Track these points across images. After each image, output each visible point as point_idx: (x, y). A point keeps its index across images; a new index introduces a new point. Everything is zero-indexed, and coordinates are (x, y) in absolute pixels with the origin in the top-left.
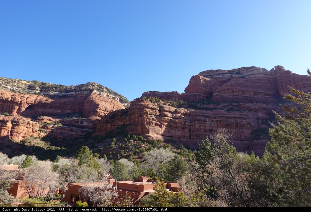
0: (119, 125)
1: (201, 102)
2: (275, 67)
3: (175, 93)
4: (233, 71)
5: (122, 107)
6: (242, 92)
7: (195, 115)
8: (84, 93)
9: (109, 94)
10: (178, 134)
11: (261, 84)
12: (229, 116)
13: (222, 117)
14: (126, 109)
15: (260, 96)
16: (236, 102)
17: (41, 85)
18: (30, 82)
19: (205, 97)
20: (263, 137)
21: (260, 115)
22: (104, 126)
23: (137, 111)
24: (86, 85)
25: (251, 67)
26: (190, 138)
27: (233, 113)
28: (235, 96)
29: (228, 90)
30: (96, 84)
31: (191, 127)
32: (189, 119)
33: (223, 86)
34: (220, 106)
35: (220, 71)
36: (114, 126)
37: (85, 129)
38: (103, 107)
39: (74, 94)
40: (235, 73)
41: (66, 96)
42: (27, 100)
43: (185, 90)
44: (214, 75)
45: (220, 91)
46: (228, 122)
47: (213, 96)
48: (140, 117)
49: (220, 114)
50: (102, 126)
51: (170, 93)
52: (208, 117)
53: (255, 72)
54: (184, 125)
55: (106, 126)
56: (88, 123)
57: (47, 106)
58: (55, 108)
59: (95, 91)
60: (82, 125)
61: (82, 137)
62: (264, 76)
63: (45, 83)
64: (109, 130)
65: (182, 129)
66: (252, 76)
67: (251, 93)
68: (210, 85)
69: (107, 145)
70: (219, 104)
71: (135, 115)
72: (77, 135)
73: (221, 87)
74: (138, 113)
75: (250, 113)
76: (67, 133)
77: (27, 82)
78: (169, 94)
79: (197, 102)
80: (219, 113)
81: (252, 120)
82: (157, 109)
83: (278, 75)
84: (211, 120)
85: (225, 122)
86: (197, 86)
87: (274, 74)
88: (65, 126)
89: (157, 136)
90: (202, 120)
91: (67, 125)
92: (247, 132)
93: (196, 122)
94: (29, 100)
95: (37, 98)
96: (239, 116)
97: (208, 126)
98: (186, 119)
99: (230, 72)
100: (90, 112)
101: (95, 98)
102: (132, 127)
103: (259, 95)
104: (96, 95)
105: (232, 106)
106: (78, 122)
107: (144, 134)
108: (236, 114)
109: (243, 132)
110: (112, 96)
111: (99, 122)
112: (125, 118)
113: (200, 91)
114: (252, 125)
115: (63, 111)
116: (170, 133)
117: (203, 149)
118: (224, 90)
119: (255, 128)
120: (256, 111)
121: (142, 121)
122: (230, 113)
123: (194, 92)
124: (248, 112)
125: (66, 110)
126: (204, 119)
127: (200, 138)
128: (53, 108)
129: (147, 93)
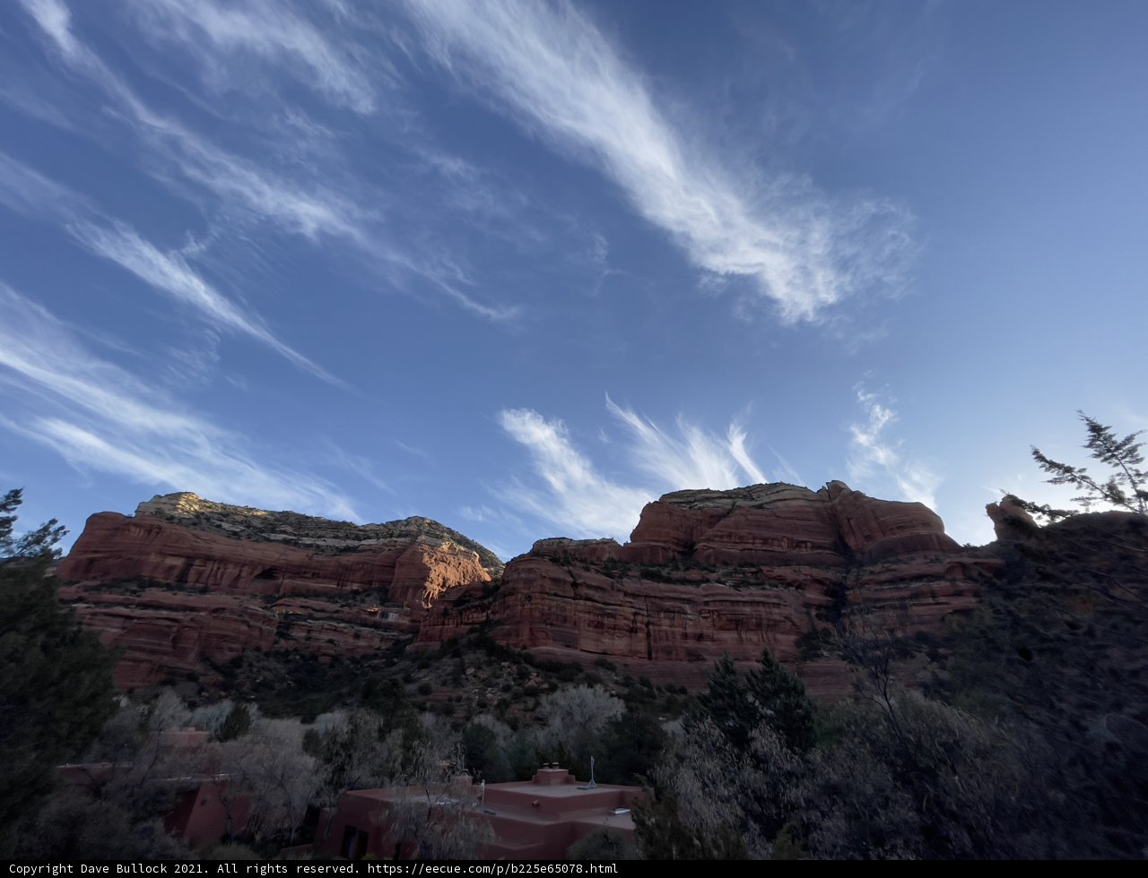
0: (476, 624)
1: (670, 564)
2: (827, 483)
3: (609, 542)
4: (737, 493)
5: (485, 575)
6: (762, 541)
7: (659, 598)
8: (396, 542)
9: (455, 545)
10: (620, 648)
11: (804, 522)
12: (739, 599)
13: (723, 603)
14: (494, 580)
15: (804, 550)
16: (752, 565)
19: (679, 552)
20: (825, 653)
21: (812, 596)
22: (439, 624)
23: (521, 585)
25: (776, 485)
26: (650, 658)
27: (748, 592)
28: (747, 551)
29: (730, 536)
30: (427, 521)
31: (651, 627)
32: (644, 607)
33: (717, 527)
34: (714, 575)
35: (707, 493)
36: (463, 626)
37: (389, 632)
38: (439, 576)
39: (374, 543)
40: (741, 498)
41: (354, 550)
44: (694, 502)
45: (712, 538)
46: (738, 615)
47: (696, 550)
48: (527, 602)
49: (718, 594)
50: (434, 625)
51: (598, 543)
52: (689, 601)
53: (786, 494)
54: (634, 622)
55: (443, 624)
56: (400, 615)
57: (305, 573)
58: (325, 577)
59: (422, 538)
60: (383, 621)
61: (381, 655)
62: (807, 503)
64: (450, 634)
65: (628, 634)
66: (779, 504)
67: (783, 543)
68: (687, 523)
70: (713, 569)
71: (516, 597)
72: (370, 647)
73: (714, 529)
74: (523, 591)
75: (786, 591)
76: (345, 642)
78: (594, 545)
79: (660, 565)
80: (714, 592)
81: (795, 609)
82: (568, 582)
83: (837, 501)
84: (698, 610)
85: (731, 615)
87: (828, 499)
88: (342, 623)
89: (570, 652)
90: (676, 609)
91: (349, 622)
92: (786, 641)
93: (662, 615)
94: (266, 557)
96: (762, 599)
97: (691, 626)
98: (637, 606)
99: (730, 494)
100: (408, 588)
101: (422, 554)
102: (507, 627)
103: (801, 547)
104: (425, 548)
105: (744, 573)
106: (374, 614)
107: (537, 646)
108: (754, 592)
109: (775, 639)
110: (462, 549)
111: (426, 614)
112: (490, 604)
113: (665, 539)
114: (796, 621)
115: (342, 586)
116: (600, 643)
118: (722, 537)
119: (805, 630)
120: (799, 586)
121: (533, 611)
122: (740, 591)
123: (651, 541)
124: (782, 589)
125: (349, 584)
126: (679, 607)
127: (674, 657)
128: (319, 577)
129: (544, 543)
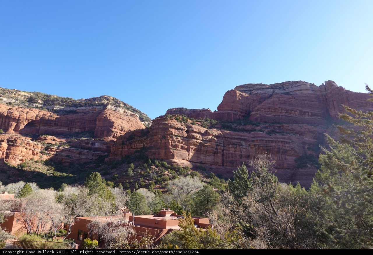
0: (138, 148)
1: (237, 122)
2: (325, 82)
3: (206, 111)
4: (276, 86)
5: (142, 126)
6: (285, 111)
7: (230, 138)
8: (96, 108)
9: (126, 111)
10: (209, 160)
11: (309, 102)
12: (270, 139)
13: (262, 141)
14: (146, 128)
15: (307, 116)
16: (279, 123)
17: (43, 98)
18: (31, 94)
19: (242, 116)
20: (309, 166)
21: (307, 139)
22: (120, 148)
23: (160, 131)
24: (100, 99)
25: (297, 82)
26: (223, 165)
27: (275, 136)
28: (277, 116)
29: (269, 108)
30: (111, 98)
31: (225, 151)
32: (222, 142)
33: (263, 104)
34: (259, 127)
35: (260, 85)
36: (132, 150)
37: (96, 152)
38: (119, 125)
39: (84, 109)
40: (278, 89)
41: (75, 112)
42: (26, 115)
43: (218, 108)
44: (253, 90)
45: (260, 109)
46: (268, 147)
47: (251, 115)
48: (163, 139)
49: (259, 137)
50: (118, 149)
51: (200, 111)
52: (245, 140)
53: (302, 87)
54: (216, 149)
55: (122, 148)
56: (101, 144)
57: (51, 123)
58: (61, 126)
59: (109, 106)
60: (93, 146)
61: (93, 162)
62: (313, 92)
63: (49, 95)
64: (126, 153)
65: (213, 154)
66: (298, 92)
67: (296, 113)
68: (248, 101)
69: (123, 171)
70: (258, 124)
71: (158, 136)
72: (87, 159)
73: (261, 105)
74: (161, 134)
75: (294, 136)
76: (75, 156)
77: (27, 93)
78: (198, 112)
79: (231, 122)
80: (257, 136)
81: (297, 145)
82: (184, 130)
83: (329, 92)
84: (249, 144)
85: (265, 146)
86: (233, 103)
87: (324, 90)
88: (72, 147)
89: (184, 162)
90: (238, 144)
91: (75, 147)
92: (291, 159)
93: (231, 146)
94: (29, 116)
95: (39, 113)
96: (281, 140)
97: (244, 151)
98: (218, 142)
99: (272, 87)
100: (104, 131)
101: (109, 115)
102: (153, 150)
103: (305, 115)
104: (111, 111)
105: (274, 127)
106: (88, 143)
107: (168, 159)
108: (278, 137)
109: (285, 159)
110: (130, 112)
111: (114, 143)
112: (145, 139)
113: (235, 109)
114: (297, 150)
115: (70, 130)
116: (199, 159)
117: (239, 178)
118: (265, 109)
119: (301, 155)
120: (301, 134)
121: (166, 143)
122: (271, 136)
123: (228, 110)
124: (292, 135)
125: (74, 129)
126: (239, 142)
127: (235, 165)
128: (58, 126)
129: (172, 110)
